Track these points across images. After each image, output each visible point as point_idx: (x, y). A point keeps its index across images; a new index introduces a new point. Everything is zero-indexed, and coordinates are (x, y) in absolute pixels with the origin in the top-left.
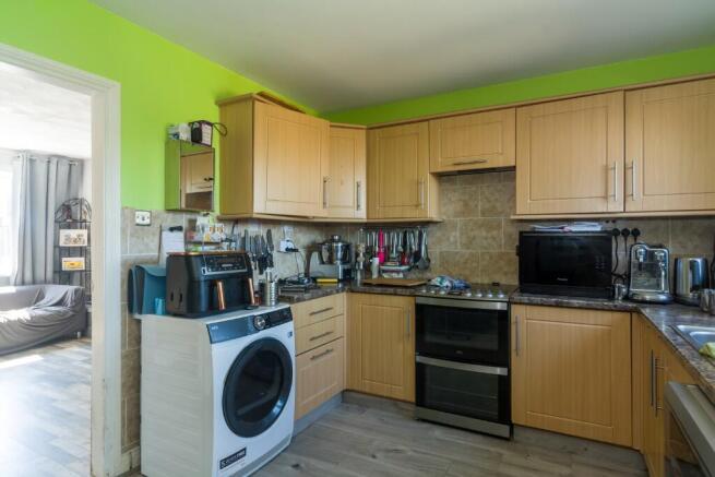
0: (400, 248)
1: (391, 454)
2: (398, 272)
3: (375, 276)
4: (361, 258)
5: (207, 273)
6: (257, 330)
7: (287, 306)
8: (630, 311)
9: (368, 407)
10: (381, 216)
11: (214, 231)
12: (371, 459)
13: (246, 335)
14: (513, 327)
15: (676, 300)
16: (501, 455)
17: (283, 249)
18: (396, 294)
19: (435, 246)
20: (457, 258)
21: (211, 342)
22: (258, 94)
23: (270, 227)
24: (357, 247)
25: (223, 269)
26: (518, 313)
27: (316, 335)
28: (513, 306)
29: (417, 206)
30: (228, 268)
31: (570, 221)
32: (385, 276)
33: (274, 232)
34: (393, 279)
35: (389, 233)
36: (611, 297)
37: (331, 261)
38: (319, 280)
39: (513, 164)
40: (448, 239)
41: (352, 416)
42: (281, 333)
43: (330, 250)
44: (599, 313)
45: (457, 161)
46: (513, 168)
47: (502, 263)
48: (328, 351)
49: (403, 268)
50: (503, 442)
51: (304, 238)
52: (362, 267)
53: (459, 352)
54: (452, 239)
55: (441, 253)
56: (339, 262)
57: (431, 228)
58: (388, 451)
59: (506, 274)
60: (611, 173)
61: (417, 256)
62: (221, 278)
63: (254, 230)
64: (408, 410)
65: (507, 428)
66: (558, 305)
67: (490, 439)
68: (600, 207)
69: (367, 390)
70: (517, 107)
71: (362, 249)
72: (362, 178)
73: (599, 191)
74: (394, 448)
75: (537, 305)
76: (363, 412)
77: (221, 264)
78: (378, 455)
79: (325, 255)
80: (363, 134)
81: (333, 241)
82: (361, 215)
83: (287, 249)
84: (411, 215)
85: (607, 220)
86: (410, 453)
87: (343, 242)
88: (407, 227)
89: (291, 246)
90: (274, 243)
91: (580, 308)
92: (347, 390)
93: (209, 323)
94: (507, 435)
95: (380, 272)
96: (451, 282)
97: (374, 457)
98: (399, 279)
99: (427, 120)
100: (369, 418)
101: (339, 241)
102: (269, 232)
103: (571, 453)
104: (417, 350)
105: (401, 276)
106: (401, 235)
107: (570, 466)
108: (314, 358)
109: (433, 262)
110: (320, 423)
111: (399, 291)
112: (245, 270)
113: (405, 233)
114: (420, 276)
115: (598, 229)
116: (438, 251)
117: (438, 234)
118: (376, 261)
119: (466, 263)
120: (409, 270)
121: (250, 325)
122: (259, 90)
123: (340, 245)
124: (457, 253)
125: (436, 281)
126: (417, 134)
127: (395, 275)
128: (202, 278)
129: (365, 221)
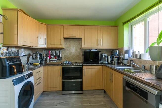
0: (55, 55)
1: (61, 104)
2: (55, 60)
3: (48, 62)
4: (45, 57)
5: (9, 64)
6: (26, 79)
7: (31, 71)
8: (102, 65)
9: (49, 94)
10: (50, 47)
11: (4, 50)
12: (57, 107)
13: (24, 81)
14: (83, 71)
15: (108, 63)
16: (82, 97)
17: (22, 55)
18: (57, 66)
19: (63, 54)
20: (68, 57)
21: (14, 85)
22: (20, 9)
23: (18, 49)
24: (43, 55)
25: (14, 62)
26: (84, 68)
27: (37, 78)
28: (83, 66)
29: (60, 45)
30: (15, 62)
31: (92, 49)
32: (51, 62)
33: (19, 50)
34: (53, 62)
35: (51, 51)
36: (99, 63)
37: (36, 59)
38: (34, 64)
39: (81, 37)
40: (66, 52)
41: (45, 98)
42: (31, 79)
43: (36, 56)
44: (98, 66)
45: (70, 35)
46: (81, 38)
47: (77, 58)
48: (40, 82)
49: (56, 59)
50: (82, 94)
51: (27, 52)
52: (45, 60)
53: (72, 77)
54: (67, 53)
55: (64, 56)
56: (38, 59)
57: (62, 50)
58: (60, 103)
59: (78, 60)
60: (98, 41)
61: (59, 57)
62: (14, 65)
63: (14, 50)
64: (60, 93)
65: (82, 91)
66: (92, 65)
67: (79, 94)
68: (96, 47)
69: (49, 90)
70: (82, 26)
71: (45, 55)
72: (46, 37)
73: (96, 44)
74: (60, 102)
75: (88, 66)
76: (49, 96)
77: (13, 60)
78: (57, 105)
79: (34, 57)
80: (46, 26)
81: (36, 53)
82: (45, 47)
83: (24, 56)
84: (59, 47)
85: (97, 49)
86: (64, 102)
87: (39, 53)
88: (56, 50)
89: (24, 54)
90: (19, 54)
91: (95, 66)
92: (43, 92)
93: (12, 79)
94: (82, 93)
95: (50, 61)
96: (68, 62)
97: (57, 106)
98: (55, 62)
99: (63, 25)
100: (51, 97)
101: (38, 53)
102: (18, 51)
103: (93, 93)
104: (62, 78)
105: (56, 61)
106: (55, 52)
107: (94, 95)
108: (37, 85)
109: (62, 58)
110: (37, 102)
111: (58, 65)
112: (20, 62)
113: (56, 51)
114: (59, 61)
115: (96, 51)
116: (64, 55)
117: (64, 52)
118: (48, 58)
119: (70, 58)
120: (57, 60)
121: (24, 78)
122: (20, 8)
123: (39, 54)
124: (68, 56)
125: (65, 62)
126: (60, 28)
127: (54, 61)
128: (7, 65)
129: (47, 48)
